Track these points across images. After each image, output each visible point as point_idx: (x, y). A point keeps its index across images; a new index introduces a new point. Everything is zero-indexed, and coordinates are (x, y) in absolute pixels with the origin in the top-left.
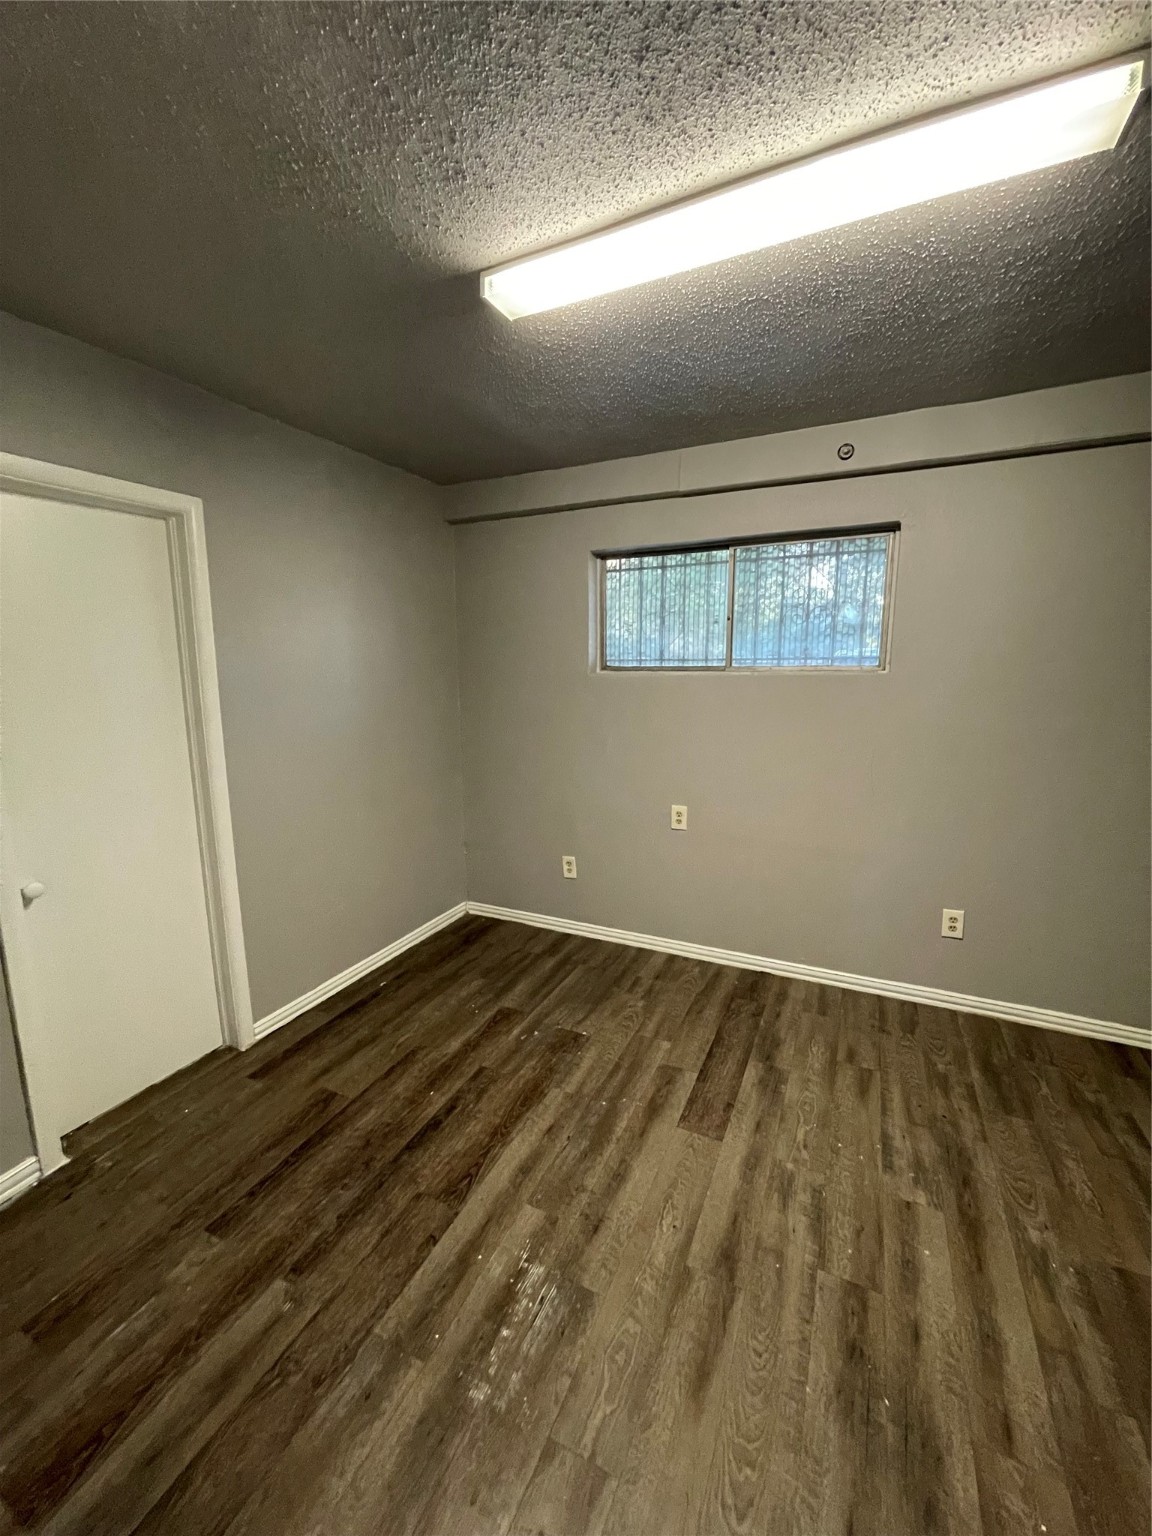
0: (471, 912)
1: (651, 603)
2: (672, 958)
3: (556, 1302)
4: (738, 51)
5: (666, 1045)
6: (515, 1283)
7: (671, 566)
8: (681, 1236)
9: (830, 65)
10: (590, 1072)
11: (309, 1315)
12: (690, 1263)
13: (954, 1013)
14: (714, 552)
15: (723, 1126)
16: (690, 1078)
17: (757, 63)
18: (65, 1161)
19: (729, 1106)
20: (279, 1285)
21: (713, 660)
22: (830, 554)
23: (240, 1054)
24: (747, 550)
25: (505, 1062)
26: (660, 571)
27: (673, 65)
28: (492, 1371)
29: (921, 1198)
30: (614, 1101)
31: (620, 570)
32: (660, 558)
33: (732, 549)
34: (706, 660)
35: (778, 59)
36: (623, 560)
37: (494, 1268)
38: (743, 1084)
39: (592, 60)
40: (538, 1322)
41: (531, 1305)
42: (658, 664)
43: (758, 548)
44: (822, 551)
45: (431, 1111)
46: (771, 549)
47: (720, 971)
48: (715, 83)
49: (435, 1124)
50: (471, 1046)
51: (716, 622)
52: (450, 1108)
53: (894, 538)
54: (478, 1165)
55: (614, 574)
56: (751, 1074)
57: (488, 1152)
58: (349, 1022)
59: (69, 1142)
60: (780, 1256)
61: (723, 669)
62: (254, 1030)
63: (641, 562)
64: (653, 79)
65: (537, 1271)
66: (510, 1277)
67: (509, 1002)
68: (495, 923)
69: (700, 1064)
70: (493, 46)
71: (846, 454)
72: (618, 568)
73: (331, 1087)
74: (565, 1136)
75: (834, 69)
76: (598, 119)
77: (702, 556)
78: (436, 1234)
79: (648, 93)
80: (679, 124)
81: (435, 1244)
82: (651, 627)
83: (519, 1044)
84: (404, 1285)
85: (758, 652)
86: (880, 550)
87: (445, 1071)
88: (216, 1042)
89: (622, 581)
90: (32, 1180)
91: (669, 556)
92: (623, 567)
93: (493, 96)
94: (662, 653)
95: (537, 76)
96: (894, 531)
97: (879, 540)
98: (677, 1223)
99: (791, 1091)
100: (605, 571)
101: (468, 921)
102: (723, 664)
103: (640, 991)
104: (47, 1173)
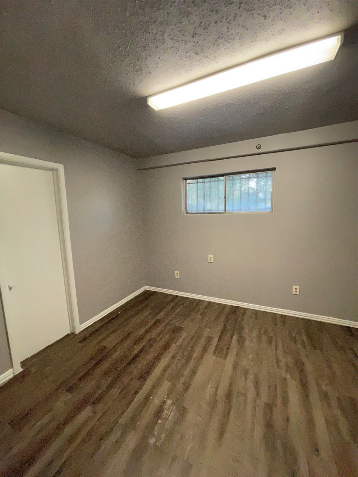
0: (147, 289)
1: (201, 193)
2: (209, 303)
3: (175, 412)
4: (222, 34)
5: (208, 330)
6: (163, 405)
7: (206, 182)
8: (214, 389)
9: (249, 38)
10: (184, 339)
11: (98, 417)
12: (217, 398)
13: (297, 318)
14: (219, 178)
15: (226, 354)
16: (216, 340)
17: (228, 37)
18: (22, 370)
19: (228, 348)
20: (89, 408)
21: (220, 210)
22: (255, 178)
23: (76, 335)
24: (229, 177)
25: (158, 336)
26: (203, 184)
27: (203, 38)
28: (156, 433)
29: (288, 376)
30: (192, 347)
31: (191, 183)
32: (203, 179)
33: (225, 176)
34: (218, 210)
35: (234, 36)
36: (192, 180)
37: (156, 401)
38: (233, 341)
39: (179, 37)
40: (170, 418)
41: (168, 412)
42: (203, 212)
43: (233, 176)
44: (252, 177)
45: (135, 352)
46: (237, 176)
47: (225, 306)
48: (216, 43)
49: (137, 356)
50: (147, 332)
51: (221, 199)
52: (141, 351)
53: (274, 172)
54: (150, 369)
55: (189, 184)
56: (235, 338)
57: (153, 364)
58: (110, 324)
59: (23, 364)
60: (245, 395)
61: (223, 213)
62: (80, 328)
63: (197, 181)
64: (197, 42)
65: (169, 402)
66: (161, 403)
67: (159, 317)
68: (155, 293)
69: (219, 336)
70: (150, 34)
71: (259, 147)
72: (190, 183)
73: (104, 345)
74: (177, 359)
75: (250, 38)
76: (181, 54)
77: (216, 179)
78: (138, 391)
79: (196, 46)
80: (205, 55)
81: (137, 394)
82: (201, 200)
83: (163, 330)
84: (127, 408)
85: (234, 207)
86: (270, 176)
87: (140, 339)
88: (68, 332)
89: (192, 187)
90: (11, 376)
91: (206, 179)
92: (192, 182)
93: (150, 48)
94: (204, 208)
95: (163, 42)
96: (274, 170)
97: (270, 173)
98: (213, 386)
99: (247, 343)
100: (186, 184)
101: (146, 292)
102: (223, 212)
103: (200, 313)
104: (16, 374)
